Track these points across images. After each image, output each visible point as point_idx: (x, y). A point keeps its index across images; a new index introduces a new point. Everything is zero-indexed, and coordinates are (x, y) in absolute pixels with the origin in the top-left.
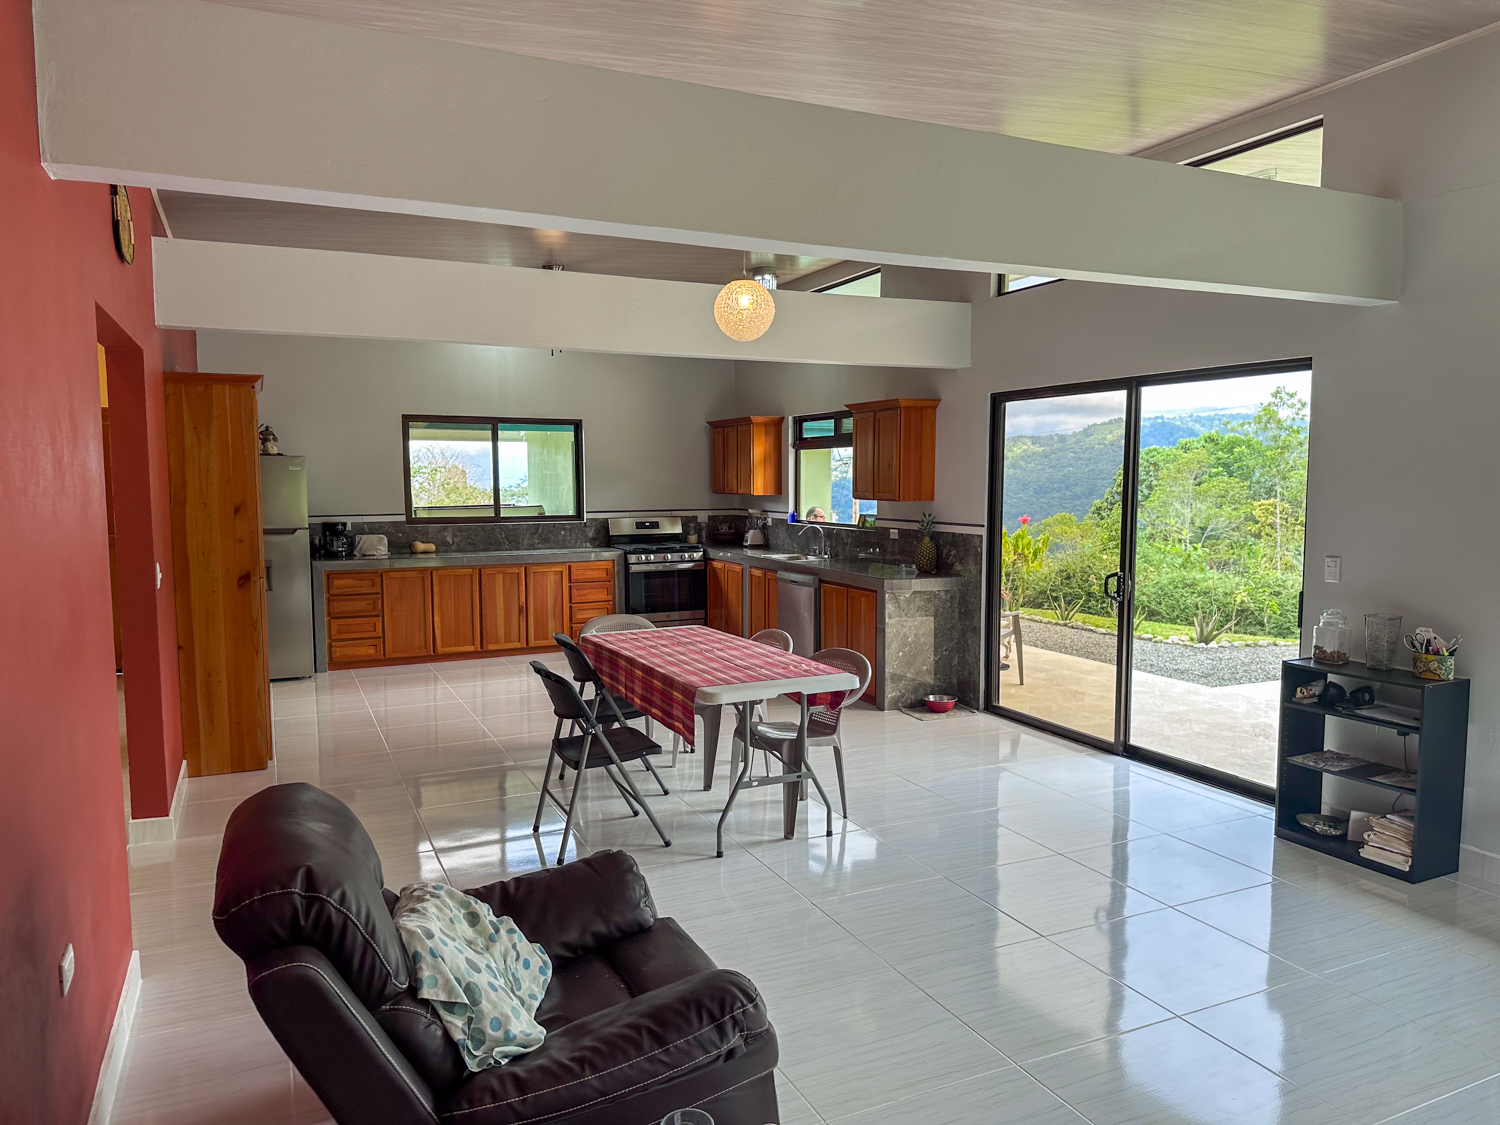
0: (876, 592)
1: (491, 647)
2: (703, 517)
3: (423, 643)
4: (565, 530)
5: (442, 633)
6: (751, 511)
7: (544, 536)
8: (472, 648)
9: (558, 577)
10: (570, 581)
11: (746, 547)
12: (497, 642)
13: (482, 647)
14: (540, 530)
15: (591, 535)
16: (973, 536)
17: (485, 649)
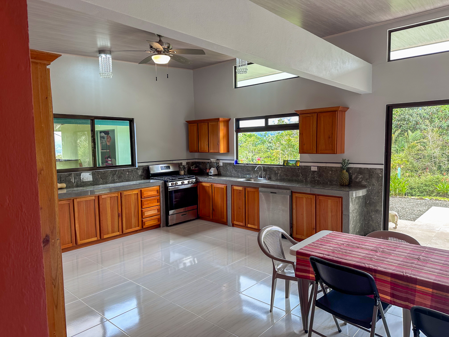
0: (341, 198)
1: (105, 237)
2: (184, 163)
3: (70, 240)
4: (129, 172)
5: (80, 232)
6: (212, 160)
7: (119, 176)
8: (95, 239)
9: (136, 196)
10: (141, 198)
11: (211, 175)
12: (108, 234)
13: (100, 238)
14: (117, 173)
15: (140, 173)
16: (376, 169)
17: (102, 238)
